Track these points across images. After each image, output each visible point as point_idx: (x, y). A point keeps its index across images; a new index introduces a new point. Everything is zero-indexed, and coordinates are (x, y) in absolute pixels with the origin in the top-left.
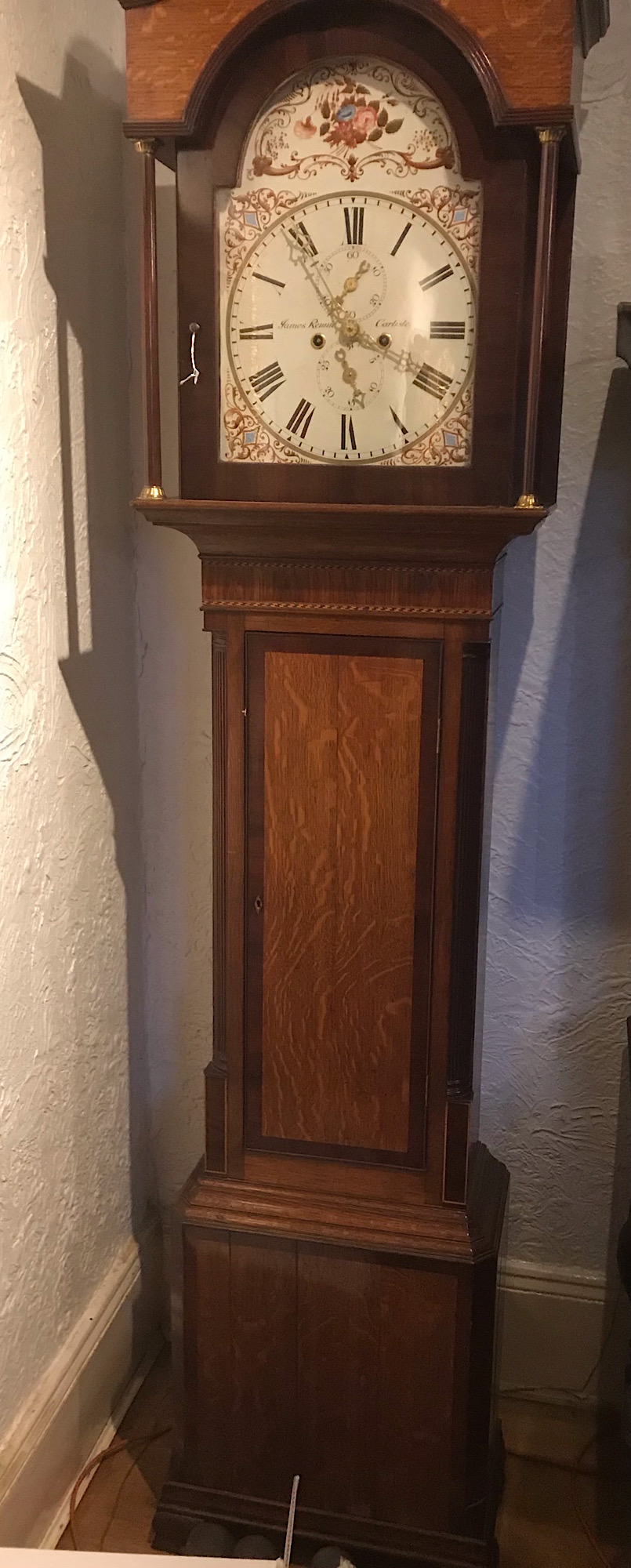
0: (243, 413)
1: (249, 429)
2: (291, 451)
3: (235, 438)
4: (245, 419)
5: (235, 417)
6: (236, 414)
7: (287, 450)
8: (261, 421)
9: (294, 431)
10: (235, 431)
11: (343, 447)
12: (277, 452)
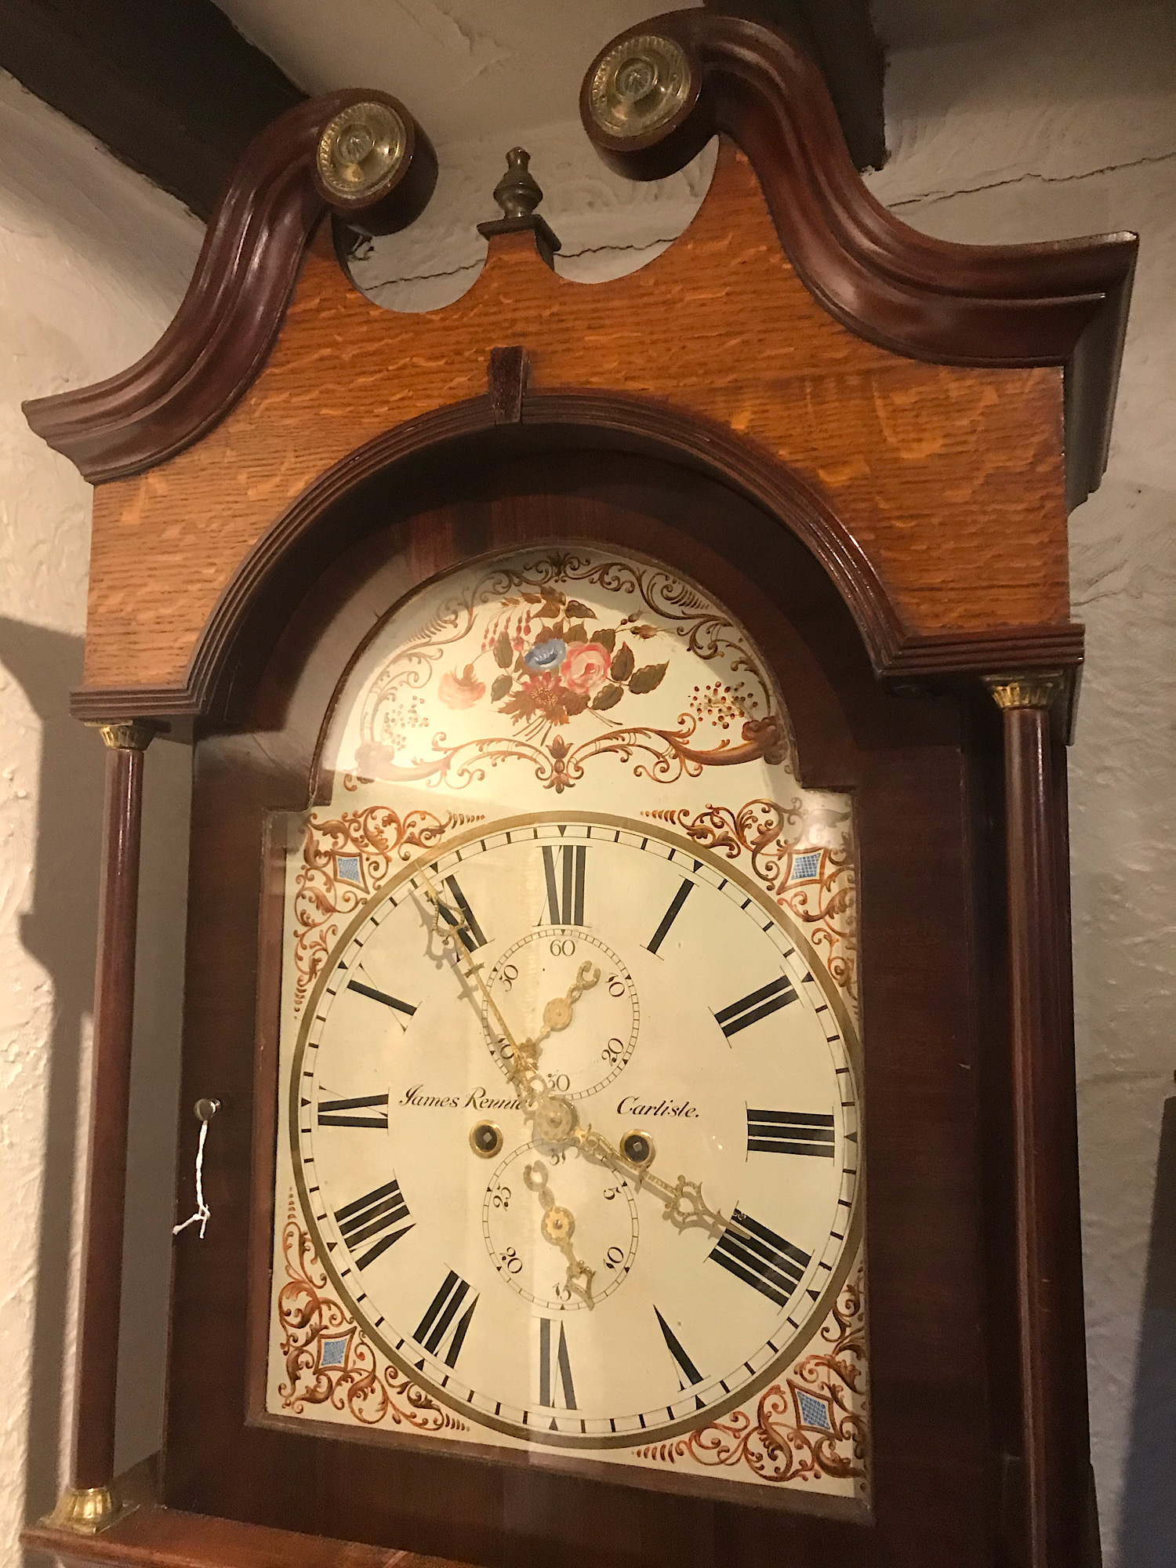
0: (321, 1294)
1: (332, 1331)
2: (423, 1394)
3: (301, 1351)
4: (324, 1307)
5: (302, 1301)
6: (304, 1293)
7: (415, 1390)
8: (357, 1315)
9: (431, 1347)
10: (302, 1334)
11: (545, 1400)
12: (392, 1393)
